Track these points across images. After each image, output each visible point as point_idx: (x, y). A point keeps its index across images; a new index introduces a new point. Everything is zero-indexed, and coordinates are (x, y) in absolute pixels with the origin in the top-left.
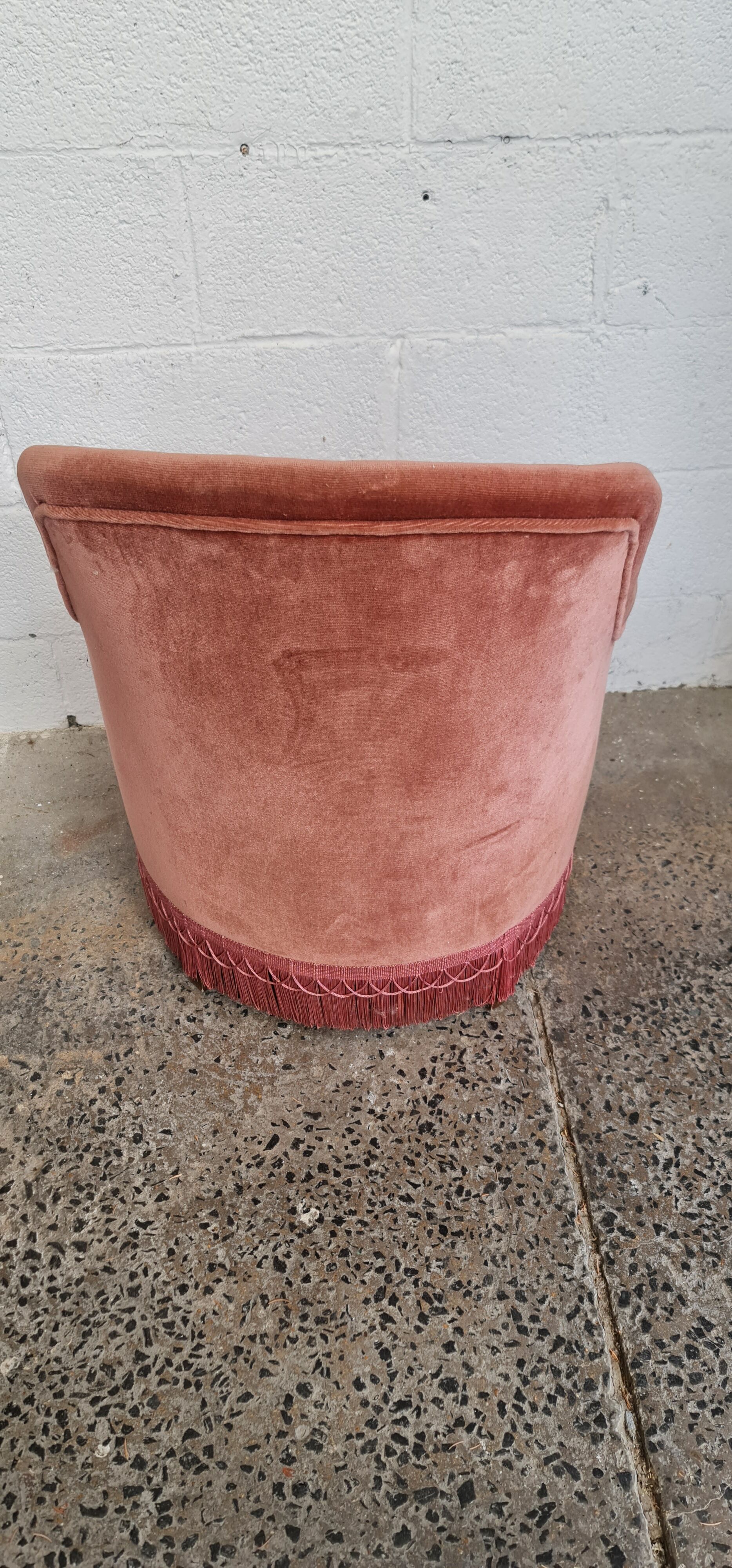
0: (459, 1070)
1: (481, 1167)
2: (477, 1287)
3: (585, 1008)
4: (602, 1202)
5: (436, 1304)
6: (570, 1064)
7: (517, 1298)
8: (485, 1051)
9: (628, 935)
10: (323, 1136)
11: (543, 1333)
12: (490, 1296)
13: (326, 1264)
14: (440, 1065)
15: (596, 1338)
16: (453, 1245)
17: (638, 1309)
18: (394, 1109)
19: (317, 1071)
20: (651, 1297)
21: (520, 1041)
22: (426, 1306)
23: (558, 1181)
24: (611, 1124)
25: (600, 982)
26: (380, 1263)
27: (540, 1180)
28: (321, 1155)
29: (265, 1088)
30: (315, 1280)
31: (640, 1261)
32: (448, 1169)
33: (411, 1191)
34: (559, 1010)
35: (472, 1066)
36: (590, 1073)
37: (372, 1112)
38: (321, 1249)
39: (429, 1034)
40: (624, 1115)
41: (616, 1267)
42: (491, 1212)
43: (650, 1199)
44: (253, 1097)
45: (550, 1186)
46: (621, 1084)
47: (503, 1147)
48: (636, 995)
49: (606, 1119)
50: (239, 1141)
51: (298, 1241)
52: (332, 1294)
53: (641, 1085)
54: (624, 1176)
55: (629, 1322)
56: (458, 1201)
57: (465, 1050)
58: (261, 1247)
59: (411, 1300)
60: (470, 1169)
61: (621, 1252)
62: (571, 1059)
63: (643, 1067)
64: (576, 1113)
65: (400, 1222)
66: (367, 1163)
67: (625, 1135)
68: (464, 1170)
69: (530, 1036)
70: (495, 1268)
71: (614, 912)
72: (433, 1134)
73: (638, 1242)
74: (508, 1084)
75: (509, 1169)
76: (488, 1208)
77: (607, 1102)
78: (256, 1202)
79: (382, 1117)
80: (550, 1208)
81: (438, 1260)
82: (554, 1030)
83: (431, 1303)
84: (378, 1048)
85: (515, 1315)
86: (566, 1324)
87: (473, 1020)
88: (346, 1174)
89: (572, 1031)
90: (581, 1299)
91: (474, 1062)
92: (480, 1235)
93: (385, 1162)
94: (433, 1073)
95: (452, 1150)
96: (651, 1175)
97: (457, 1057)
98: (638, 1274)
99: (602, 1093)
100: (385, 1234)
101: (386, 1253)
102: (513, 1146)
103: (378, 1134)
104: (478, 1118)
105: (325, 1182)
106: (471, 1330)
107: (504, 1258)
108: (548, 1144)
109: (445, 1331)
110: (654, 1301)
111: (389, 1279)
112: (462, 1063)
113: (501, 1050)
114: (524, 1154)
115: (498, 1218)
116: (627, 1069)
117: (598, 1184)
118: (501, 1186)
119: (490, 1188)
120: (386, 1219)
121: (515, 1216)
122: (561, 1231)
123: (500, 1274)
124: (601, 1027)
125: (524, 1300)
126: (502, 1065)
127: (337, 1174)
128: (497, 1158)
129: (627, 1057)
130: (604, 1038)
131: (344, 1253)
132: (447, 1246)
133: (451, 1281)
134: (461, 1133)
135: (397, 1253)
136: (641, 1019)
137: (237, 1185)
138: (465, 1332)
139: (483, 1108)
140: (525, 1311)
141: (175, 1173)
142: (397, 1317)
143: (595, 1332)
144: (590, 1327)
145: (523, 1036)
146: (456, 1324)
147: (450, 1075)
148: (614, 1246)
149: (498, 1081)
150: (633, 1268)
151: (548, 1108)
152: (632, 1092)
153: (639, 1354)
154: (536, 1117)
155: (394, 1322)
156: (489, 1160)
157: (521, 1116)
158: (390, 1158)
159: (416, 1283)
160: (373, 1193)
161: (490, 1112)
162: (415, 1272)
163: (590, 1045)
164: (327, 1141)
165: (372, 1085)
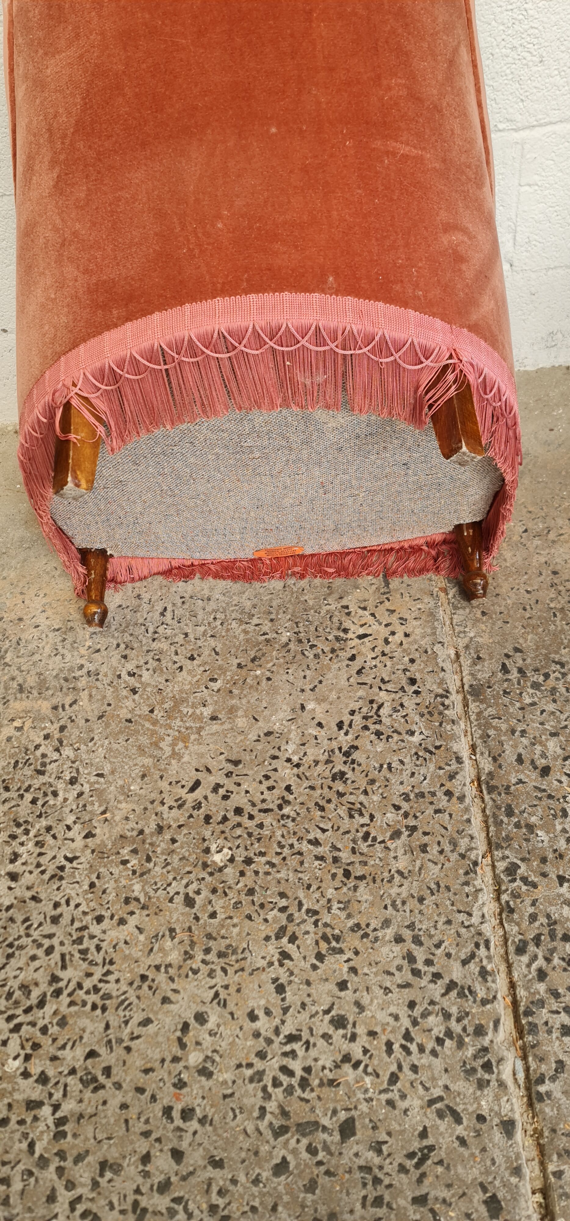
0: (375, 723)
1: (389, 815)
2: (375, 930)
3: (504, 666)
4: (507, 852)
5: (334, 944)
6: (485, 718)
7: (413, 942)
8: (402, 705)
9: (553, 596)
10: (242, 782)
11: (437, 976)
12: (387, 938)
13: (233, 901)
14: (357, 718)
15: (489, 984)
16: (356, 888)
17: (535, 958)
18: (310, 758)
19: (241, 722)
20: (550, 946)
21: (436, 696)
22: (323, 946)
23: (463, 831)
24: (522, 777)
25: (521, 641)
26: (283, 903)
27: (446, 829)
28: (238, 799)
29: (193, 737)
30: (221, 916)
31: (540, 911)
32: (356, 816)
33: (319, 835)
34: (478, 667)
35: (389, 719)
36: (504, 727)
37: (289, 760)
38: (230, 888)
39: (350, 689)
40: (535, 768)
41: (516, 916)
42: (395, 858)
43: (555, 851)
44: (181, 745)
45: (455, 835)
46: (535, 738)
47: (412, 796)
48: (556, 652)
49: (517, 771)
50: (164, 785)
51: (209, 879)
52: (236, 930)
53: (555, 739)
54: (531, 828)
55: (525, 970)
56: (363, 847)
57: (383, 704)
58: (174, 884)
59: (310, 940)
60: (377, 816)
61: (523, 901)
62: (486, 714)
63: (559, 722)
64: (487, 765)
65: (306, 865)
66: (280, 807)
67: (535, 787)
68: (372, 817)
69: (447, 692)
70: (394, 913)
71: (541, 574)
72: (345, 782)
73: (540, 893)
74: (422, 737)
75: (416, 817)
76: (392, 854)
77: (520, 755)
78: (174, 841)
79: (298, 766)
80: (454, 857)
81: (339, 902)
82: (471, 686)
83: (329, 943)
84: (300, 702)
85: (411, 958)
86: (460, 968)
87: (393, 676)
88: (260, 817)
89: (489, 687)
90: (477, 945)
91: (391, 716)
92: (382, 880)
93: (297, 808)
94: (350, 726)
95: (362, 798)
96: (559, 828)
97: (374, 711)
98: (537, 924)
99: (515, 746)
100: (291, 875)
101: (290, 894)
102: (422, 795)
103: (293, 781)
104: (390, 768)
105: (239, 825)
106: (366, 970)
107: (404, 903)
108: (457, 795)
109: (340, 970)
110: (553, 951)
111: (290, 918)
112: (379, 716)
113: (418, 704)
114: (432, 803)
115: (402, 864)
116: (542, 724)
117: (504, 834)
118: (407, 833)
119: (396, 835)
120: (293, 862)
121: (418, 863)
122: (463, 879)
123: (399, 919)
124: (519, 683)
125: (421, 944)
126: (417, 718)
127: (251, 817)
128: (405, 806)
129: (542, 712)
130: (521, 694)
131: (251, 892)
132: (349, 889)
133: (350, 923)
134: (372, 782)
135: (301, 894)
136: (560, 676)
137: (158, 825)
138: (360, 972)
139: (395, 759)
140: (420, 955)
141: (104, 812)
142: (295, 955)
143: (489, 979)
144: (484, 973)
145: (440, 691)
146: (351, 964)
147: (366, 728)
148: (515, 895)
149: (412, 733)
150: (533, 918)
151: (459, 760)
152: (545, 746)
153: (532, 1003)
154: (447, 768)
155: (292, 960)
156: (397, 808)
157: (432, 767)
158: (302, 804)
159: (316, 924)
160: (283, 836)
161: (402, 762)
162: (316, 913)
163: (506, 700)
164: (245, 786)
165: (292, 736)
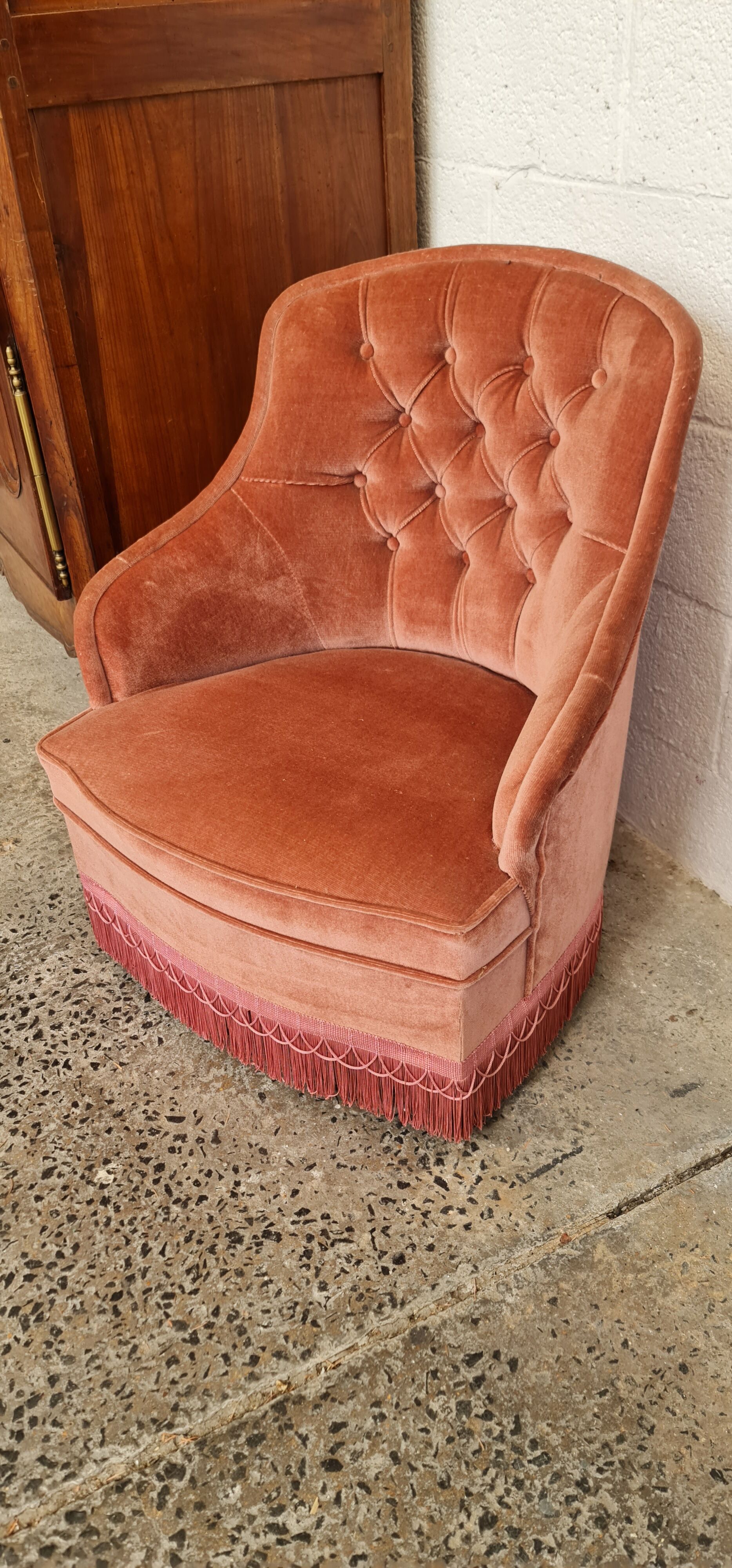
0: (320, 1244)
1: (204, 1308)
2: (58, 1351)
3: (479, 1356)
4: (197, 1458)
5: (33, 1318)
6: (383, 1362)
7: (53, 1396)
8: (358, 1262)
9: (638, 1379)
10: (195, 1155)
11: (19, 1435)
12: (52, 1368)
13: (58, 1208)
14: (321, 1224)
15: (23, 1496)
16: (103, 1312)
17: (67, 1537)
18: (246, 1201)
19: (268, 1122)
20: (86, 1549)
21: (390, 1294)
22: (29, 1309)
23: (208, 1395)
24: (312, 1438)
25: (532, 1364)
26: (68, 1252)
27: (206, 1375)
28: (173, 1162)
29: (233, 1090)
30: (39, 1205)
31: (129, 1524)
32: (192, 1276)
33: (156, 1251)
34: (460, 1326)
35: (332, 1256)
36: (380, 1391)
37: (237, 1184)
38: (72, 1199)
39: (358, 1200)
40: (332, 1451)
41: (114, 1497)
42: (152, 1337)
43: (218, 1516)
44: (218, 1085)
45: (200, 1390)
46: (379, 1434)
47: (237, 1322)
48: (535, 1416)
49: (318, 1430)
50: (169, 1093)
51: (77, 1177)
52: (28, 1225)
53: (388, 1461)
54: (241, 1474)
55: (49, 1531)
56: (156, 1298)
57: (351, 1242)
58: (64, 1153)
59: (32, 1293)
60: (199, 1297)
61: (135, 1498)
62: (390, 1361)
63: (418, 1457)
64: (312, 1391)
65: (116, 1254)
66: (176, 1202)
67: (303, 1461)
68: (195, 1292)
69: (403, 1304)
70: (84, 1363)
71: (669, 1350)
72: (229, 1247)
73: (154, 1516)
74: (323, 1302)
75: (210, 1337)
76: (155, 1332)
77: (344, 1425)
78: (109, 1131)
79: (234, 1195)
80: (172, 1399)
81: (82, 1303)
82: (425, 1328)
83: (32, 1313)
84: (317, 1161)
85: (34, 1401)
86: (34, 1458)
87: (398, 1237)
88: (159, 1189)
89: (434, 1350)
90: (66, 1466)
91: (339, 1256)
92: (119, 1334)
93: (182, 1216)
94: (306, 1222)
95: (216, 1272)
96: (254, 1510)
97: (338, 1237)
98: (111, 1525)
99: (355, 1414)
100: (101, 1245)
101: (79, 1253)
102: (242, 1331)
103: (213, 1199)
104: (266, 1284)
105: (144, 1175)
106: (10, 1362)
107: (98, 1368)
108: (257, 1370)
109: (5, 1337)
110: (81, 1554)
111: (53, 1265)
112: (332, 1245)
113: (368, 1278)
114: (235, 1346)
115: (148, 1348)
116: (405, 1436)
117: (221, 1445)
118: (187, 1336)
119: (181, 1326)
120: (117, 1240)
121: (153, 1363)
122: (145, 1419)
123: (78, 1372)
124: (457, 1385)
125: (53, 1404)
126: (347, 1285)
127: (156, 1182)
128: (222, 1320)
129: (425, 1430)
130: (443, 1393)
131: (72, 1218)
132: (100, 1306)
133: (60, 1324)
134: (240, 1273)
135: (82, 1264)
136: (496, 1433)
137: (123, 1110)
138: (7, 1356)
139: (280, 1285)
140: (40, 1410)
141: (122, 1064)
142: (12, 1288)
143: (29, 1493)
144: (34, 1484)
145: (399, 1296)
146: (15, 1345)
147: (310, 1238)
148: (141, 1488)
149: (323, 1287)
150: (118, 1518)
151: (306, 1355)
152: (372, 1452)
154: (290, 1345)
155: (6, 1287)
156: (216, 1312)
157: (286, 1328)
158: (188, 1219)
159: (53, 1291)
160: (143, 1218)
161: (279, 1293)
162: (64, 1286)
163: (423, 1378)
164: (191, 1160)
165: (269, 1173)
